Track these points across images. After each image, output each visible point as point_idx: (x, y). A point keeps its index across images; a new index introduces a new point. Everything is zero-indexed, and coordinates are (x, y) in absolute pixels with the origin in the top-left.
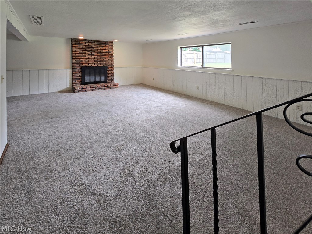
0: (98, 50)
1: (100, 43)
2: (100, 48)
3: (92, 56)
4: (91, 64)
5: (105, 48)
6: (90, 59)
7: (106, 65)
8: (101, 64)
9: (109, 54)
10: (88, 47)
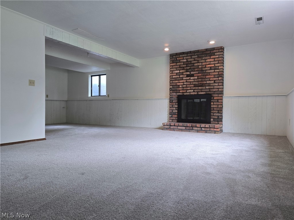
0: (198, 66)
1: (202, 54)
2: (202, 62)
3: (191, 78)
4: (189, 91)
5: (210, 62)
6: (188, 83)
7: (209, 93)
8: (203, 90)
9: (216, 71)
10: (186, 64)
